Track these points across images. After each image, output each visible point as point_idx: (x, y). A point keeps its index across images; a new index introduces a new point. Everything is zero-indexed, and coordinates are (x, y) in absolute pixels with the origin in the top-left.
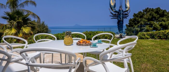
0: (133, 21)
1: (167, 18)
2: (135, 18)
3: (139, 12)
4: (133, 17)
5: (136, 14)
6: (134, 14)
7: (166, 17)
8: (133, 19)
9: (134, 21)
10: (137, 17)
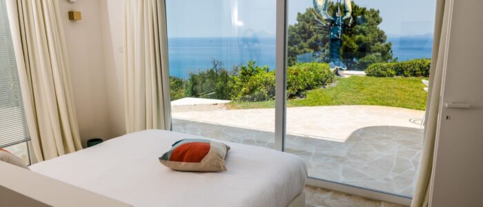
0: (298, 31)
1: (367, 26)
2: (304, 24)
3: (307, 9)
4: (297, 22)
5: (304, 16)
6: (299, 14)
7: (367, 24)
8: (297, 27)
9: (300, 33)
10: (308, 22)
